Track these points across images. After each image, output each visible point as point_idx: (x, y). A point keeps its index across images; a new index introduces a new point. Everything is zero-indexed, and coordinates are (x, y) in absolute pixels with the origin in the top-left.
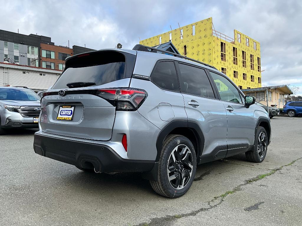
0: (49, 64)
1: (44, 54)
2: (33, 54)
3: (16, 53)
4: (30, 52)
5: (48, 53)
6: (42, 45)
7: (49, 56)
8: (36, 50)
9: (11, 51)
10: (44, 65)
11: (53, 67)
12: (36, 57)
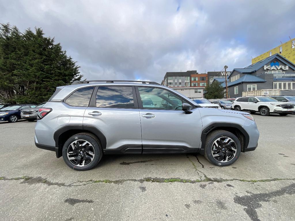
0: (195, 84)
1: (193, 79)
2: (187, 80)
3: (180, 81)
4: (186, 79)
5: (195, 78)
6: (192, 75)
7: (195, 80)
8: (189, 78)
9: (178, 80)
10: (192, 85)
11: (197, 85)
12: (189, 81)
